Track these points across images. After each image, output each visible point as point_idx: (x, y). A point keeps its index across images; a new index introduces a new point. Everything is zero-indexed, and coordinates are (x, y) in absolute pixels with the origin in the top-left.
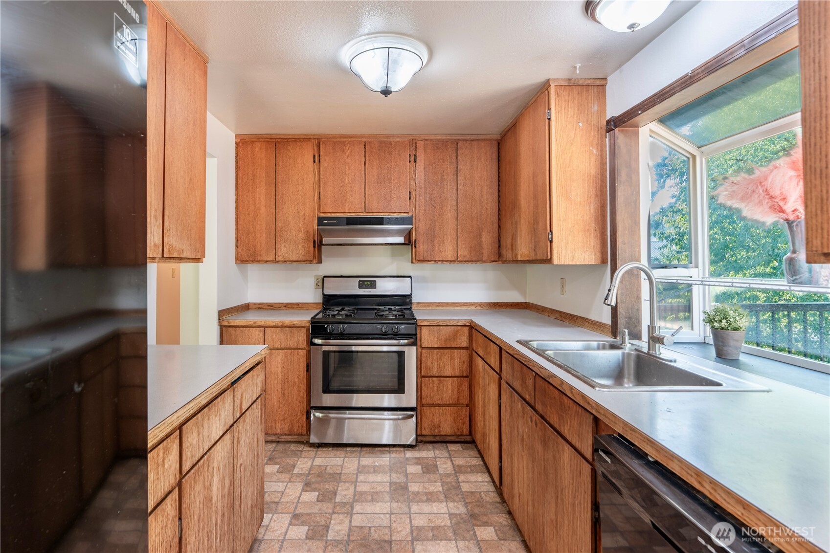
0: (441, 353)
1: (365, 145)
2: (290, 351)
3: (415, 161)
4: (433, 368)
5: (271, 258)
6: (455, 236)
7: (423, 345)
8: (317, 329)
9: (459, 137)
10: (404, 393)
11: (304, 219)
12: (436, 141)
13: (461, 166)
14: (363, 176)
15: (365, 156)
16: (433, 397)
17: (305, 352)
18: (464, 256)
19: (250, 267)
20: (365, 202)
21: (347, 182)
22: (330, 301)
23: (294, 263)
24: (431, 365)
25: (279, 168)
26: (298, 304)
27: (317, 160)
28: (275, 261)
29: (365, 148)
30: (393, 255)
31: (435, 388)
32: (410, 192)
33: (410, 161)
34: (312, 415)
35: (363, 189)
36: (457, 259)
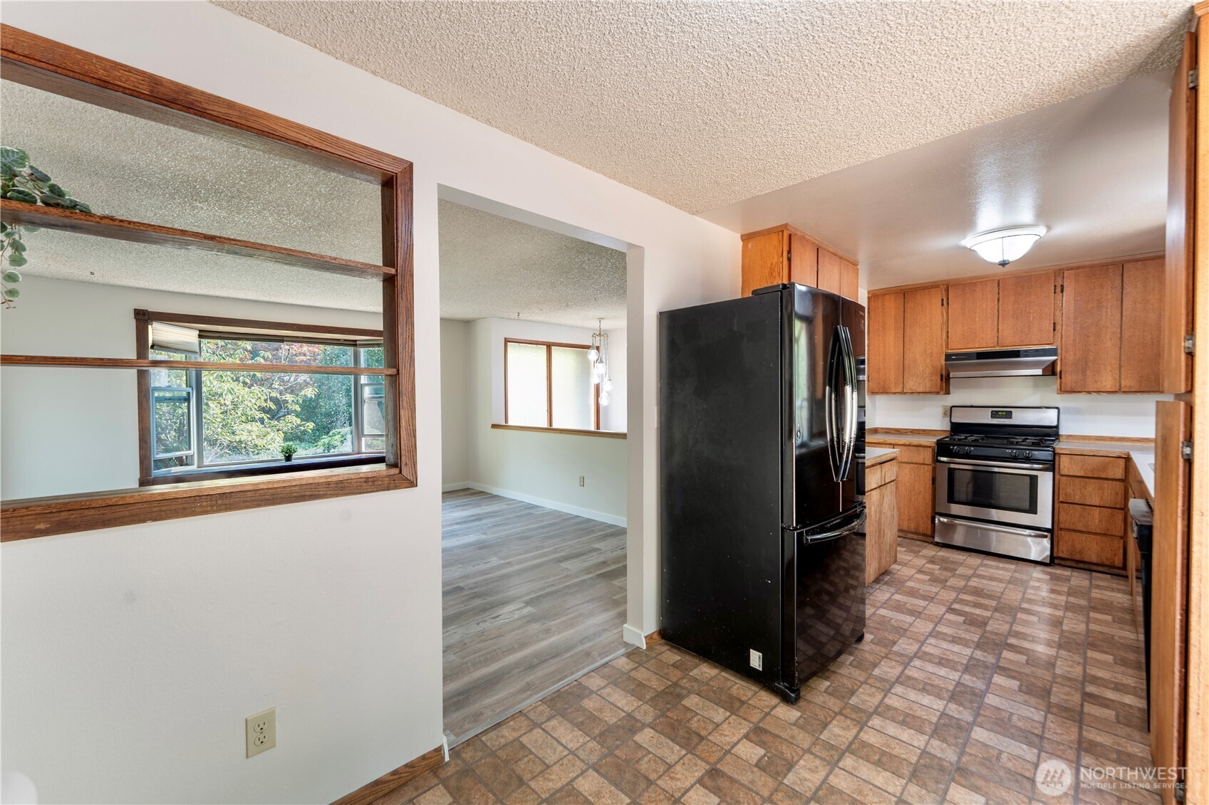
0: (1086, 482)
1: (999, 283)
2: (916, 466)
3: (1062, 292)
4: (1074, 496)
5: (899, 390)
6: (1117, 365)
7: (1062, 473)
8: (943, 448)
9: (1126, 258)
10: (1036, 513)
11: (931, 356)
12: (1092, 267)
13: (1127, 289)
14: (996, 312)
15: (999, 294)
16: (1074, 523)
17: (930, 467)
18: (1130, 387)
19: (878, 397)
20: (998, 337)
21: (977, 319)
22: (957, 428)
23: (921, 394)
24: (1072, 492)
25: (908, 314)
26: (924, 430)
27: (945, 303)
28: (903, 393)
29: (999, 286)
30: (1036, 386)
31: (1077, 515)
32: (1054, 323)
33: (1055, 293)
34: (936, 519)
35: (996, 325)
36: (1120, 390)
